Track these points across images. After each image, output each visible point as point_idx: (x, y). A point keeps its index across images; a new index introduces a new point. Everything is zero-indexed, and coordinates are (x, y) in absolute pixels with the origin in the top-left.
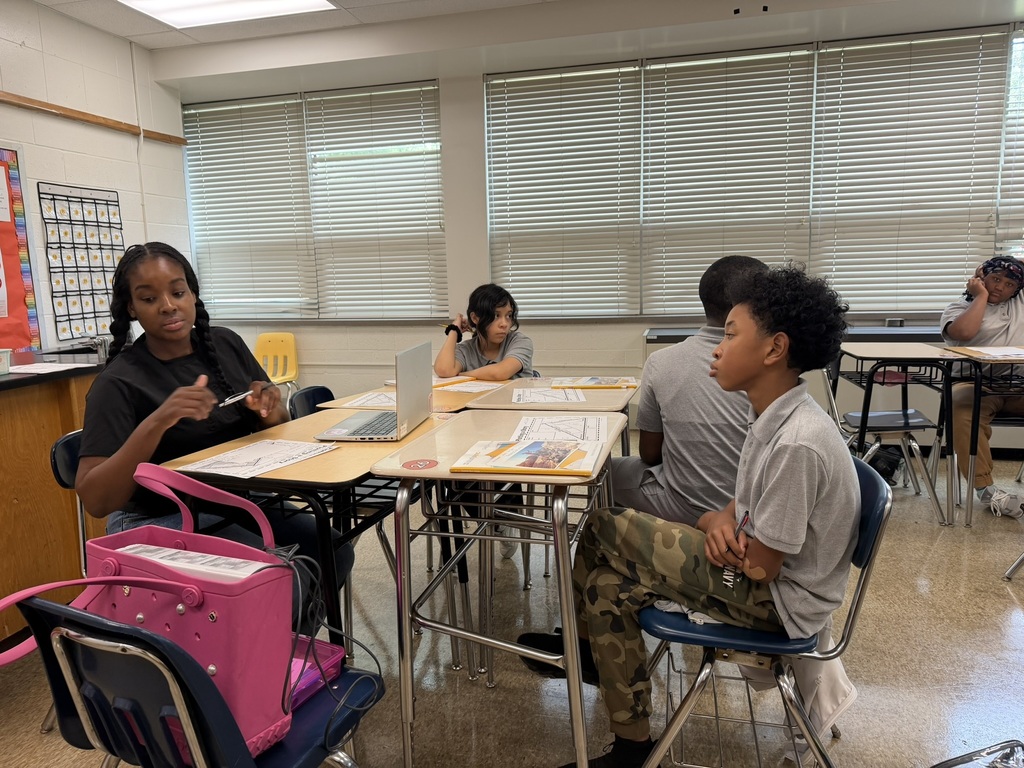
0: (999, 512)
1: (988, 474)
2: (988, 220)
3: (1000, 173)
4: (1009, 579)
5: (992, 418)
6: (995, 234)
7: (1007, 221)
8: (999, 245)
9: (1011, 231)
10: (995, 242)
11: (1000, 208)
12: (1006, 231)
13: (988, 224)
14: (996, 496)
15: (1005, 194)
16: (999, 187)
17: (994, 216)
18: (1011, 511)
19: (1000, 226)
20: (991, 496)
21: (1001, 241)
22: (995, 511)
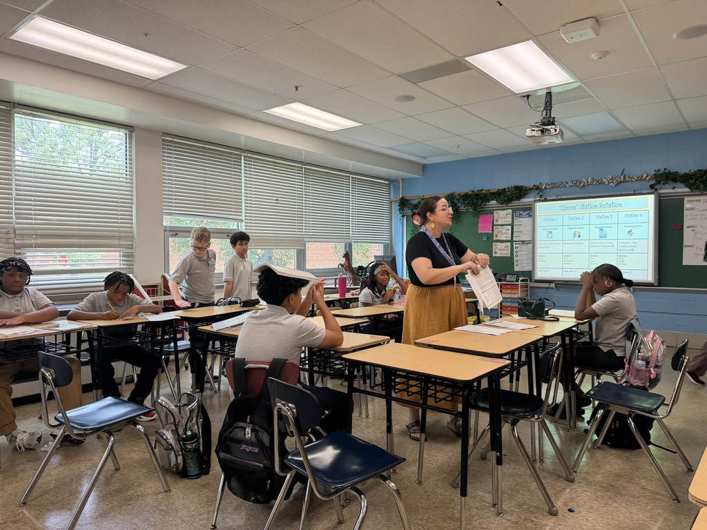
0: (23, 448)
1: (14, 421)
2: (7, 234)
3: (13, 201)
4: (24, 503)
5: (12, 379)
6: (14, 244)
7: (22, 235)
8: (17, 251)
9: (25, 242)
10: (15, 249)
11: (16, 226)
12: (22, 242)
13: (7, 236)
14: (20, 437)
15: (19, 216)
16: (13, 211)
17: (12, 231)
18: (31, 445)
19: (17, 238)
20: (16, 438)
21: (19, 248)
22: (20, 448)
